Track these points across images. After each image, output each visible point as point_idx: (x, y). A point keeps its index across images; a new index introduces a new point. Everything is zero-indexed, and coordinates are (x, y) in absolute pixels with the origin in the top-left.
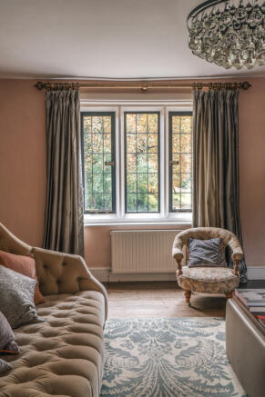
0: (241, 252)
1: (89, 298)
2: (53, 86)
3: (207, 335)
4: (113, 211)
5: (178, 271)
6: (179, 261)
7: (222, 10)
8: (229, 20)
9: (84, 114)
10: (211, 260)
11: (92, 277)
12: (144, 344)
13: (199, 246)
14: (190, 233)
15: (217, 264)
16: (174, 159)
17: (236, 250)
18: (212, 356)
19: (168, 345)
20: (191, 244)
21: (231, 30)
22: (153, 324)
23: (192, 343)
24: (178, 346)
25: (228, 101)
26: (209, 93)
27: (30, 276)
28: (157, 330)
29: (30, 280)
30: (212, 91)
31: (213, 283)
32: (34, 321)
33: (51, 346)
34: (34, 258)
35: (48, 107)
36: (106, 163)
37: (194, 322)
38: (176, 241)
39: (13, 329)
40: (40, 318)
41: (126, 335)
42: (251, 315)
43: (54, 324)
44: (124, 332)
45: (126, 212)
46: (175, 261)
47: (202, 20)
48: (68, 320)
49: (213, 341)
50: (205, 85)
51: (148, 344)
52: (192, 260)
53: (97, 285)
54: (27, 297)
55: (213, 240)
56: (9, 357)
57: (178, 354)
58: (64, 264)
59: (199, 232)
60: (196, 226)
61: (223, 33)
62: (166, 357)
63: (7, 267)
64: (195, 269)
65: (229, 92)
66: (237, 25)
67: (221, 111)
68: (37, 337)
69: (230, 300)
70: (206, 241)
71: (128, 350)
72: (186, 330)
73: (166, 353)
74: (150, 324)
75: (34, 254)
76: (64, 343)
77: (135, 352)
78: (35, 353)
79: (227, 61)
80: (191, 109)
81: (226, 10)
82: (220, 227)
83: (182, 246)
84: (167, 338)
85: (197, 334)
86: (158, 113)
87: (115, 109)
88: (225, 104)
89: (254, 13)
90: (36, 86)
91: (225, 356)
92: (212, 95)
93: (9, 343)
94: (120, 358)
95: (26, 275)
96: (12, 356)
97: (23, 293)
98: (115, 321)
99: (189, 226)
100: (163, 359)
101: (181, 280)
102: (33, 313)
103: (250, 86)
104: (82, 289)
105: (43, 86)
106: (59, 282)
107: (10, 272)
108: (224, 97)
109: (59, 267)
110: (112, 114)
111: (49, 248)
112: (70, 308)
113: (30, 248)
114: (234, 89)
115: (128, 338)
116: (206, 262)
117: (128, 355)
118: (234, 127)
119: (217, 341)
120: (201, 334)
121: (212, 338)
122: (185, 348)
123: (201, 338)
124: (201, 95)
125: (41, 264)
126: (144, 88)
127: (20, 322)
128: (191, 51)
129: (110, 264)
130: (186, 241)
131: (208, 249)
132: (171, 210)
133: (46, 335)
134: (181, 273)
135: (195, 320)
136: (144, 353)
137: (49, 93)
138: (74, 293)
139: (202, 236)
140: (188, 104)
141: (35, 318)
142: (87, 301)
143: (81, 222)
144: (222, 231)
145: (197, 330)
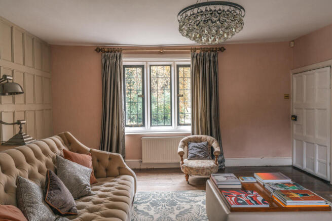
0: (219, 150)
1: (125, 180)
2: (106, 50)
3: (197, 202)
4: (144, 125)
5: (181, 162)
6: (182, 156)
7: (196, 12)
8: (199, 18)
9: (125, 66)
10: (201, 156)
11: (127, 167)
12: (158, 208)
13: (194, 147)
14: (189, 138)
15: (205, 157)
16: (180, 93)
17: (217, 149)
18: (198, 215)
19: (173, 208)
20: (190, 145)
21: (202, 24)
22: (165, 195)
23: (187, 206)
24: (178, 209)
25: (212, 59)
26: (200, 54)
27: (88, 167)
28: (166, 199)
29: (88, 169)
30: (202, 52)
31: (202, 170)
32: (89, 194)
33: (97, 210)
34: (91, 156)
35: (103, 62)
36: (139, 96)
37: (190, 194)
38: (181, 144)
39: (75, 199)
40: (93, 192)
41: (148, 201)
42: (218, 190)
43: (101, 196)
44: (147, 200)
45: (151, 126)
46: (179, 156)
47: (185, 18)
48: (110, 194)
49: (200, 206)
50: (198, 49)
51: (160, 207)
52: (190, 155)
53: (130, 172)
54: (85, 180)
55: (203, 143)
56: (72, 217)
57: (178, 213)
58: (110, 159)
59: (195, 138)
60: (193, 134)
61: (197, 25)
62: (170, 215)
63: (73, 161)
64: (191, 161)
65: (212, 54)
66: (205, 21)
67: (207, 65)
68: (90, 205)
69: (208, 181)
70: (198, 144)
71: (147, 211)
72: (185, 198)
73: (171, 213)
74: (163, 195)
75: (92, 153)
76: (105, 208)
77: (152, 212)
78: (87, 214)
79: (202, 40)
80: (189, 63)
81: (198, 12)
82: (208, 135)
83: (184, 147)
84: (173, 203)
85: (191, 201)
86: (170, 66)
87: (144, 63)
88: (210, 61)
89: (213, 14)
90: (96, 50)
91: (206, 215)
92: (202, 55)
93: (72, 208)
94: (142, 217)
95: (86, 166)
96: (73, 216)
97: (83, 178)
98: (142, 193)
99: (189, 134)
100: (168, 217)
101: (183, 167)
102: (89, 189)
103: (225, 49)
104: (120, 174)
105: (100, 50)
106: (107, 170)
107: (75, 165)
108: (209, 56)
109: (107, 161)
110: (142, 67)
111: (103, 150)
112: (112, 186)
113: (89, 149)
114: (216, 51)
115: (148, 204)
116: (198, 156)
117: (147, 214)
118: (216, 74)
119: (202, 205)
120: (193, 201)
121: (200, 203)
122: (182, 210)
123: (193, 204)
124: (195, 55)
125: (96, 159)
126: (161, 51)
127: (80, 195)
128: (181, 34)
129: (140, 157)
130: (186, 143)
131: (200, 148)
132: (179, 124)
133: (95, 203)
134: (183, 163)
135: (190, 192)
136: (157, 213)
137: (104, 54)
138: (116, 177)
139: (196, 140)
140: (188, 60)
141: (90, 192)
142: (123, 181)
143: (123, 132)
144: (209, 138)
145: (191, 198)
